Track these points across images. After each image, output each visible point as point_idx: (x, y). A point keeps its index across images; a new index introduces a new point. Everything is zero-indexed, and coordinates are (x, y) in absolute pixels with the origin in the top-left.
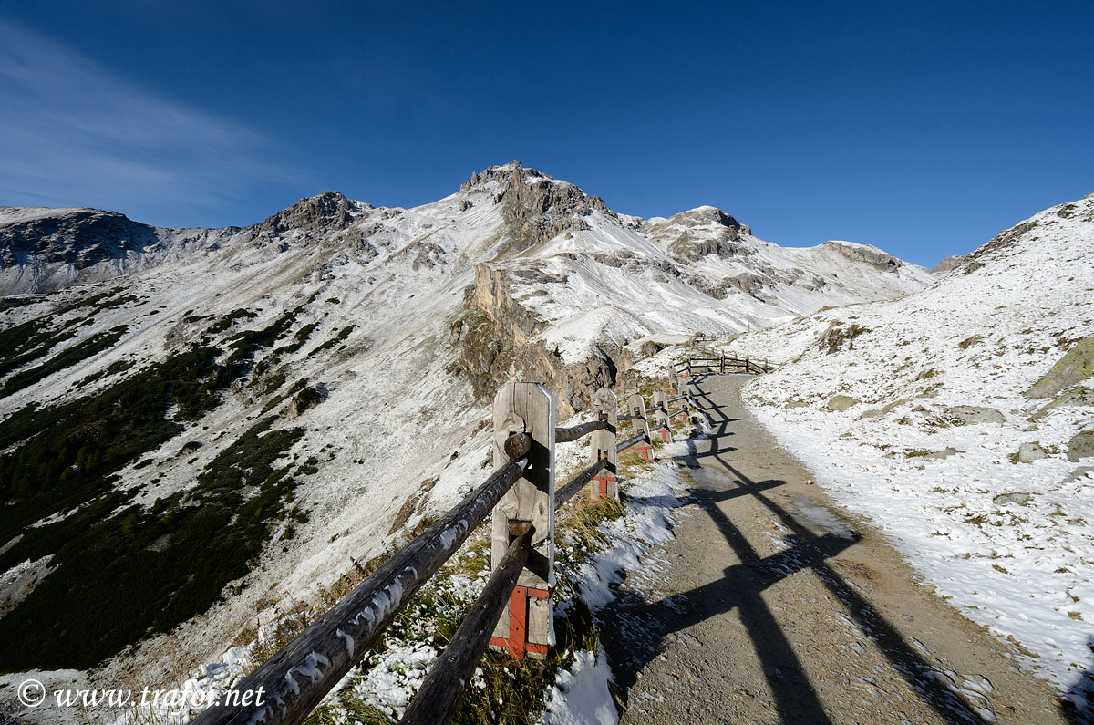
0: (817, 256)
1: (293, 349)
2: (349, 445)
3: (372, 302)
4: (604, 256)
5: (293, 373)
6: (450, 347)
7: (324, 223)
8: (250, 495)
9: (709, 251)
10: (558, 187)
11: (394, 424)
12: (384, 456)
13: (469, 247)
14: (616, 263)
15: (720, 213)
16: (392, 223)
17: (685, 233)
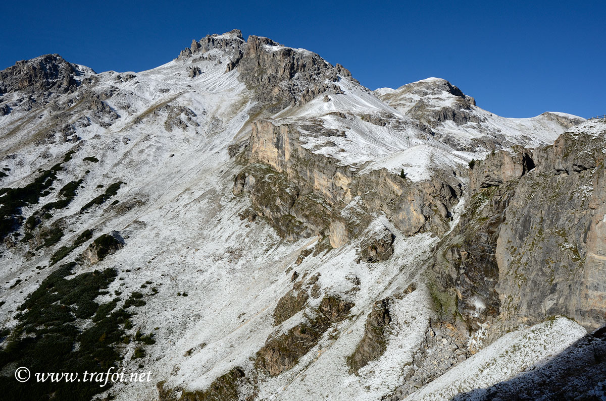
0: (538, 125)
1: (62, 205)
2: (167, 281)
3: (132, 161)
4: (370, 116)
5: (70, 227)
6: (234, 198)
7: (47, 86)
8: (85, 326)
9: (445, 118)
10: (301, 54)
11: (205, 263)
12: (206, 288)
13: (217, 110)
14: (380, 122)
15: (448, 83)
16: (126, 86)
17: (421, 101)
